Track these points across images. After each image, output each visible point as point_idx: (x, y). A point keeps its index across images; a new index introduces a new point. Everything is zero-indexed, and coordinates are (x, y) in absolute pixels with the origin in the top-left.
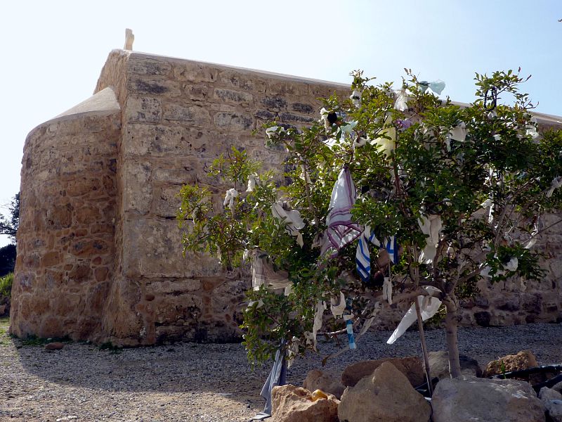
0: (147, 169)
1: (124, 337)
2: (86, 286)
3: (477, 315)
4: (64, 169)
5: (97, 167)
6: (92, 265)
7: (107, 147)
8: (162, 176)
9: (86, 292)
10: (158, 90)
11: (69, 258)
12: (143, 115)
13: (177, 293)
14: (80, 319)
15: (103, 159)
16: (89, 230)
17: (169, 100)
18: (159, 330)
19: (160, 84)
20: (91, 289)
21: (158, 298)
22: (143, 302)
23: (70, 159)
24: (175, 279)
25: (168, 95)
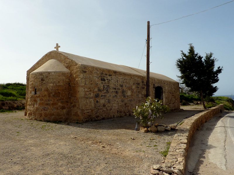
0: (84, 88)
1: (81, 121)
2: (65, 111)
3: (129, 114)
4: (58, 84)
5: (66, 84)
6: (66, 106)
7: (68, 80)
8: (86, 90)
9: (64, 112)
10: (85, 72)
11: (60, 104)
12: (83, 77)
13: (88, 112)
14: (64, 117)
15: (67, 83)
16: (65, 98)
17: (87, 74)
18: (86, 119)
19: (86, 71)
20: (66, 111)
21: (86, 114)
22: (83, 114)
23: (59, 82)
24: (88, 110)
25: (87, 73)
